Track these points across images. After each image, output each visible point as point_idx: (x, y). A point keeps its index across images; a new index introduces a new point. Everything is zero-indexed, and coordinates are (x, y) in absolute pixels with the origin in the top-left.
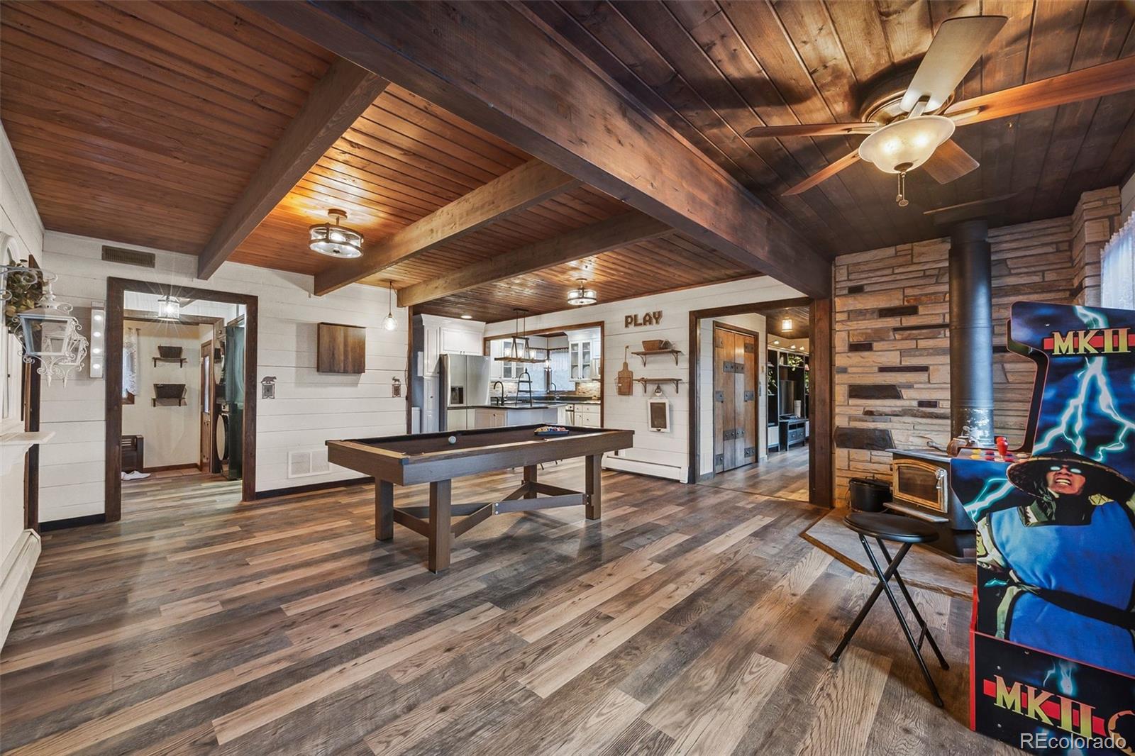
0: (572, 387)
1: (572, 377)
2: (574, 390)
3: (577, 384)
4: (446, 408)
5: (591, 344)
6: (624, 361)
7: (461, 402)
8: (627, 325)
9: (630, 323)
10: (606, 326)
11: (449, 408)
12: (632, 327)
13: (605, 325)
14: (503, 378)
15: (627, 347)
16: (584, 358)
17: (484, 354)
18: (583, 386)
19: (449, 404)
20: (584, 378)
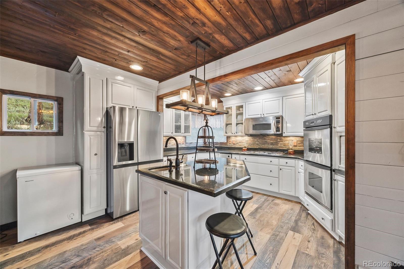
0: (224, 140)
1: (226, 133)
2: (226, 141)
3: (228, 138)
4: (112, 167)
5: (244, 107)
7: (131, 158)
11: (115, 167)
14: (174, 134)
16: (237, 118)
17: (158, 110)
18: (233, 139)
19: (116, 162)
20: (236, 133)
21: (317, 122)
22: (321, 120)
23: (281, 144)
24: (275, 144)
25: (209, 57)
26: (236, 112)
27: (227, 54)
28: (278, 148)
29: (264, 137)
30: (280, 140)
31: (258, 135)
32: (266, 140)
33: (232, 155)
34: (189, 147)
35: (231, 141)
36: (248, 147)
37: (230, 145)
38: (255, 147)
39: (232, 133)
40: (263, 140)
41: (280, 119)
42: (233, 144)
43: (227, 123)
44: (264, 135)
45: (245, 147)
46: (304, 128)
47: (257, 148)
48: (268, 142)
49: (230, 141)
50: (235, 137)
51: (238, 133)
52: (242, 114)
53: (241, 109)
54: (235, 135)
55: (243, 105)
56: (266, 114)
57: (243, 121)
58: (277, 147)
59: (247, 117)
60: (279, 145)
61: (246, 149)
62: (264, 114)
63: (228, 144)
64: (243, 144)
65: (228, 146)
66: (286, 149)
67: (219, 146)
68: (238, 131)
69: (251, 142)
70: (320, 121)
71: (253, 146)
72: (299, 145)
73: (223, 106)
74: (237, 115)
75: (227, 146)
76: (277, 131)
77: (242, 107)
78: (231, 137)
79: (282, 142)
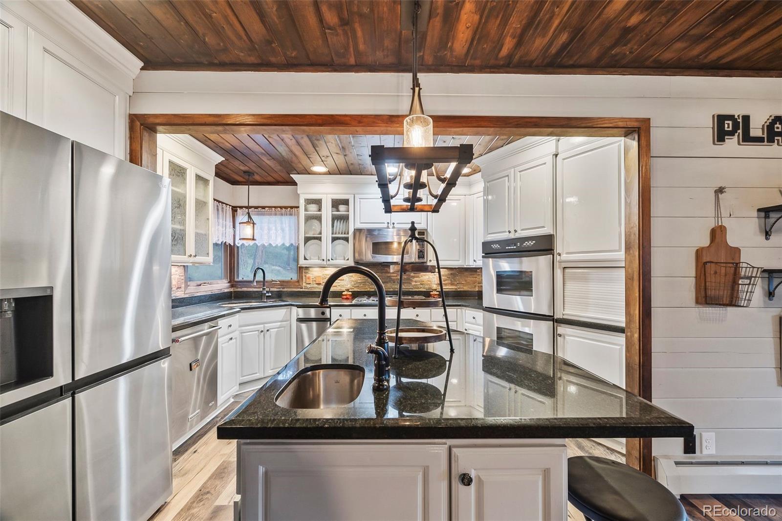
0: (289, 275)
1: (305, 259)
2: (296, 278)
3: (303, 269)
5: (351, 203)
6: (712, 224)
8: (721, 136)
9: (732, 133)
10: (656, 134)
12: (732, 144)
13: (654, 132)
15: (720, 191)
16: (333, 225)
18: (316, 273)
20: (332, 259)
21: (524, 244)
22: (534, 242)
23: (416, 282)
24: (406, 281)
25: (388, 56)
26: (332, 212)
27: (433, 67)
28: (411, 290)
29: (386, 269)
30: (414, 275)
31: (374, 265)
32: (389, 275)
33: (332, 310)
34: (195, 297)
35: (311, 277)
36: (353, 290)
37: (309, 286)
38: (367, 289)
39: (323, 260)
40: (384, 274)
41: (424, 235)
42: (317, 284)
43: (306, 236)
44: (386, 264)
45: (348, 290)
46: (483, 253)
47: (371, 290)
48: (393, 278)
49: (309, 278)
50: (321, 268)
51: (336, 259)
52: (345, 218)
53: (342, 208)
54: (328, 263)
55: (348, 200)
56: (398, 223)
57: (348, 233)
58: (409, 287)
59: (359, 226)
60: (413, 283)
61: (349, 295)
62: (394, 224)
63: (304, 284)
64: (339, 284)
65: (304, 290)
66: (425, 290)
67: (278, 290)
68: (335, 256)
69: (359, 279)
70: (532, 244)
71: (362, 287)
72: (444, 282)
73: (299, 195)
74: (335, 218)
75: (301, 290)
76: (419, 257)
77: (346, 202)
78: (311, 269)
79: (418, 279)
